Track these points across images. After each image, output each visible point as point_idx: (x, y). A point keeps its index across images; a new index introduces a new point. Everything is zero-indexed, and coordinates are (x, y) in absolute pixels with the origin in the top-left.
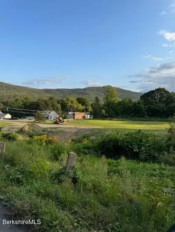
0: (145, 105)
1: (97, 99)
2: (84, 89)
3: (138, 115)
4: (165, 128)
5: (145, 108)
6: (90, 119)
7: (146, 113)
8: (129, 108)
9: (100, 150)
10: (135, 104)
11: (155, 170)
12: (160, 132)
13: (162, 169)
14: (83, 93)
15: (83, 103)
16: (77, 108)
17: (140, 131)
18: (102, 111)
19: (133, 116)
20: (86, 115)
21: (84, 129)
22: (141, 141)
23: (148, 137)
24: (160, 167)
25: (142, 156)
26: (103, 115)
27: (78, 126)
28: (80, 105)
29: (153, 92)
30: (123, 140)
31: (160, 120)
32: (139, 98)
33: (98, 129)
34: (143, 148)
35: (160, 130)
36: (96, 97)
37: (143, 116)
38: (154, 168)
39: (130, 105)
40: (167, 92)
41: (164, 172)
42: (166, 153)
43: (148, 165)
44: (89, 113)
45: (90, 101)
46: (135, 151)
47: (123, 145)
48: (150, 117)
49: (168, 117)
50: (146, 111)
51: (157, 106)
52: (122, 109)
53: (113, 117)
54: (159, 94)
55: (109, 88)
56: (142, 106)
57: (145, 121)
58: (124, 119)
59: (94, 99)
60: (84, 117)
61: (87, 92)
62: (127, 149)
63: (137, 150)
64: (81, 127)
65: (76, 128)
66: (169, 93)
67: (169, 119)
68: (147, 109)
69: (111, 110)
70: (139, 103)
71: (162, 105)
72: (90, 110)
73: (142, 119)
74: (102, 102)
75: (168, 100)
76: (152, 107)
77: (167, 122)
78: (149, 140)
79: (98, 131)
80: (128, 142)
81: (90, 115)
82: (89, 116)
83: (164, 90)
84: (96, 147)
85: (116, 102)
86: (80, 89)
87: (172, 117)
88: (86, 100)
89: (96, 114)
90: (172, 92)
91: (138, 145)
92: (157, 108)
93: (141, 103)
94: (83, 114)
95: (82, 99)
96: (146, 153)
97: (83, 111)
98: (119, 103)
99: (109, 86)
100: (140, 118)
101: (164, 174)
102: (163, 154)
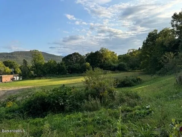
0: (66, 65)
1: (25, 62)
2: (12, 54)
3: (62, 73)
4: (81, 81)
5: (66, 67)
6: (19, 80)
7: (67, 71)
8: (54, 68)
9: (27, 111)
10: (58, 64)
11: (79, 119)
12: (78, 84)
13: (85, 117)
14: (10, 57)
15: (11, 67)
16: (5, 71)
17: (64, 85)
18: (31, 73)
19: (58, 74)
20: (15, 77)
21: (12, 90)
22: (65, 94)
23: (71, 90)
24: (83, 115)
25: (67, 108)
26: (32, 75)
27: (6, 89)
28: (8, 68)
29: (70, 55)
30: (49, 96)
31: (77, 75)
32: (61, 60)
33: (28, 89)
34: (67, 101)
35: (78, 83)
36: (24, 60)
37: (65, 74)
38: (78, 117)
39: (55, 66)
40: (80, 56)
41: (86, 119)
42: (86, 101)
43: (73, 116)
44: (18, 75)
45: (18, 63)
46: (60, 104)
47: (49, 101)
48: (70, 74)
49: (82, 72)
50: (67, 70)
51: (75, 66)
52: (49, 70)
53: (42, 77)
54: (75, 57)
55: (36, 52)
56: (64, 66)
57: (67, 77)
58: (51, 77)
59: (22, 62)
60: (13, 79)
61: (14, 55)
62: (54, 104)
63: (63, 104)
64: (10, 89)
65: (4, 91)
66: (81, 56)
67: (83, 74)
68: (68, 68)
69: (39, 71)
70: (61, 64)
71: (77, 65)
72: (18, 72)
73: (65, 76)
74: (30, 64)
75: (81, 61)
76: (71, 66)
77: (82, 77)
78: (72, 92)
79: (27, 91)
80: (54, 98)
81: (19, 76)
82: (18, 78)
83: (78, 54)
84: (22, 108)
85: (43, 63)
86: (7, 54)
87: (85, 72)
88: (14, 63)
89: (25, 75)
90: (83, 56)
91: (63, 98)
92: (74, 67)
93: (63, 64)
94: (12, 76)
95: (10, 63)
96: (70, 104)
97: (11, 73)
98: (46, 65)
99: (36, 50)
100: (63, 76)
101: (87, 121)
102: (84, 102)
